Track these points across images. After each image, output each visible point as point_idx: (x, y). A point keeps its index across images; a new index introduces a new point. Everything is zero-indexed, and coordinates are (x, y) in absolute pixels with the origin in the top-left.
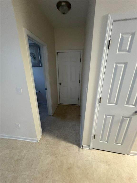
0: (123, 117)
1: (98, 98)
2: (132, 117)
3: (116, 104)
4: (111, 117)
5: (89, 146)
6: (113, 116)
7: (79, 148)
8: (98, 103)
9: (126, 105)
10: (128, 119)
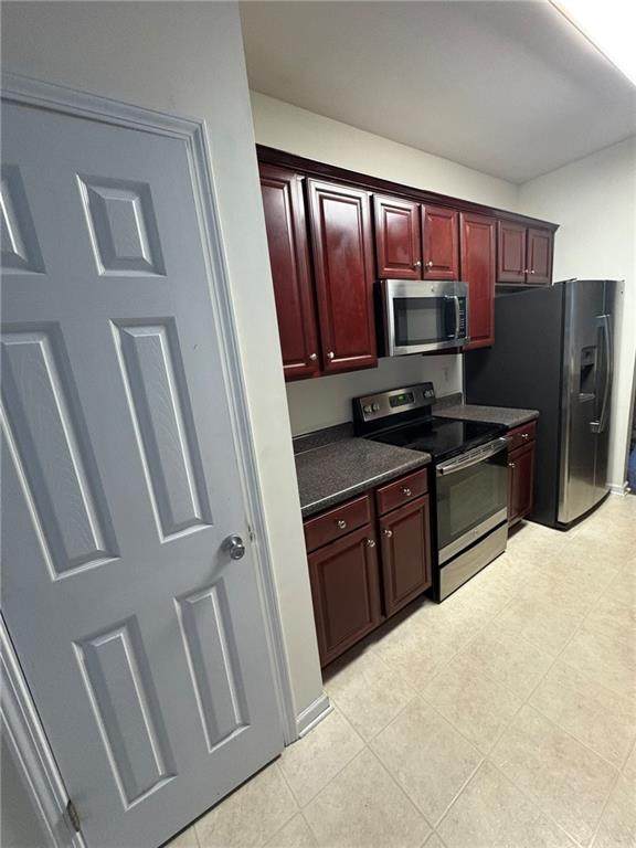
0: (182, 598)
2: (221, 575)
4: (122, 635)
6: (131, 624)
9: (165, 535)
10: (212, 593)
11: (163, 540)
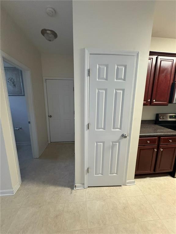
0: (112, 142)
1: (86, 124)
2: (120, 141)
3: (104, 129)
4: (102, 144)
5: (83, 184)
6: (104, 143)
7: (72, 190)
8: (87, 130)
9: (113, 129)
10: (118, 144)
11: (112, 130)
